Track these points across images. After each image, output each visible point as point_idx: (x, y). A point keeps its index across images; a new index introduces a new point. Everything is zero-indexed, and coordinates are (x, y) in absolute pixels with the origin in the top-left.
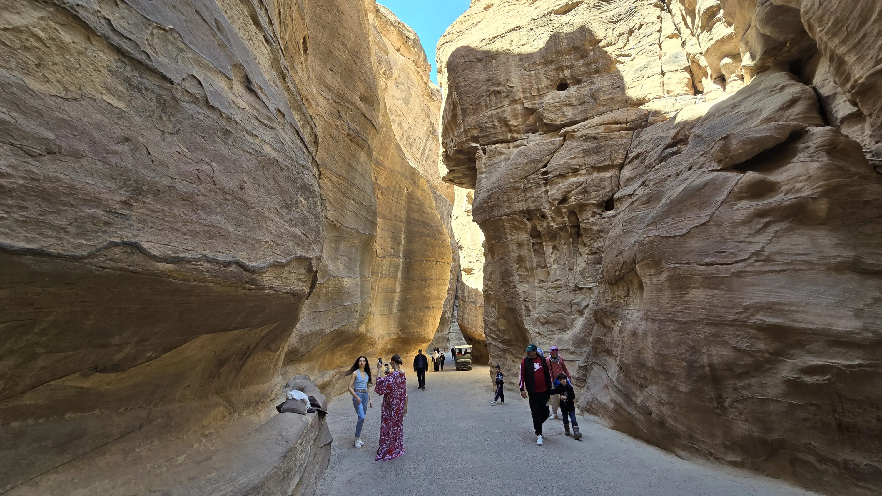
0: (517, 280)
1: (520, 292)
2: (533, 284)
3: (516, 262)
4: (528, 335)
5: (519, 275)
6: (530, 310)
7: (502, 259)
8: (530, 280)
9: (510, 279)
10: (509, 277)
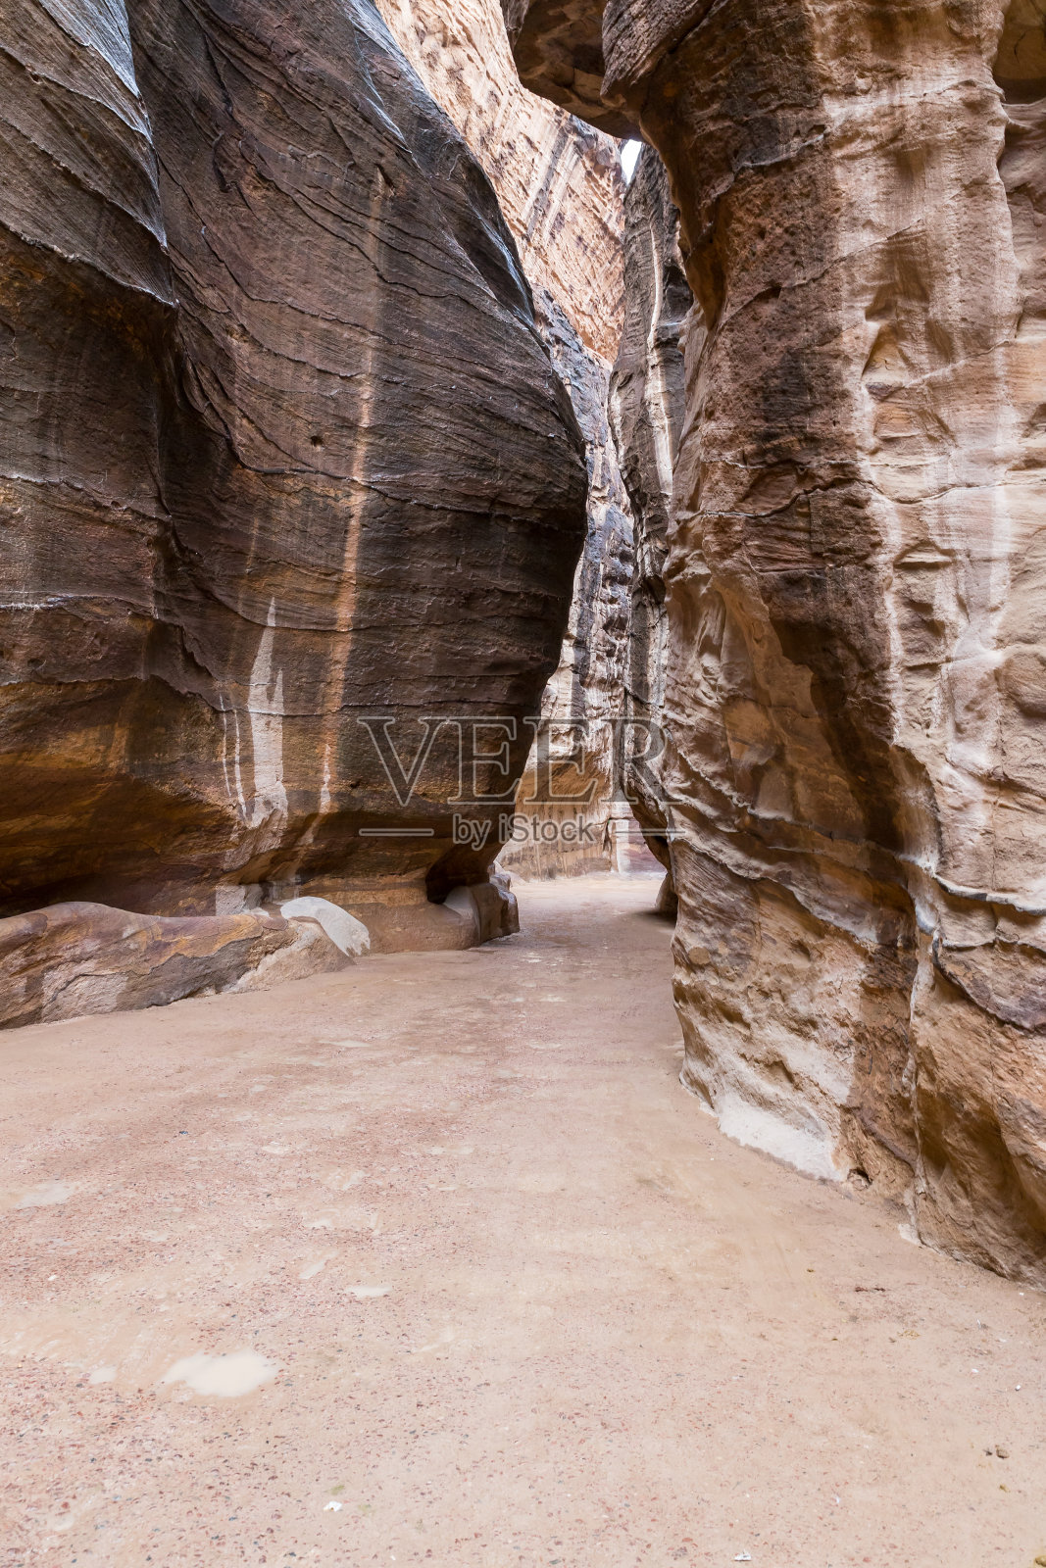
0: (866, 426)
1: (881, 507)
2: (980, 445)
3: (866, 301)
4: (916, 796)
5: (883, 394)
6: (936, 629)
7: (773, 291)
8: (960, 414)
9: (815, 424)
10: (807, 411)
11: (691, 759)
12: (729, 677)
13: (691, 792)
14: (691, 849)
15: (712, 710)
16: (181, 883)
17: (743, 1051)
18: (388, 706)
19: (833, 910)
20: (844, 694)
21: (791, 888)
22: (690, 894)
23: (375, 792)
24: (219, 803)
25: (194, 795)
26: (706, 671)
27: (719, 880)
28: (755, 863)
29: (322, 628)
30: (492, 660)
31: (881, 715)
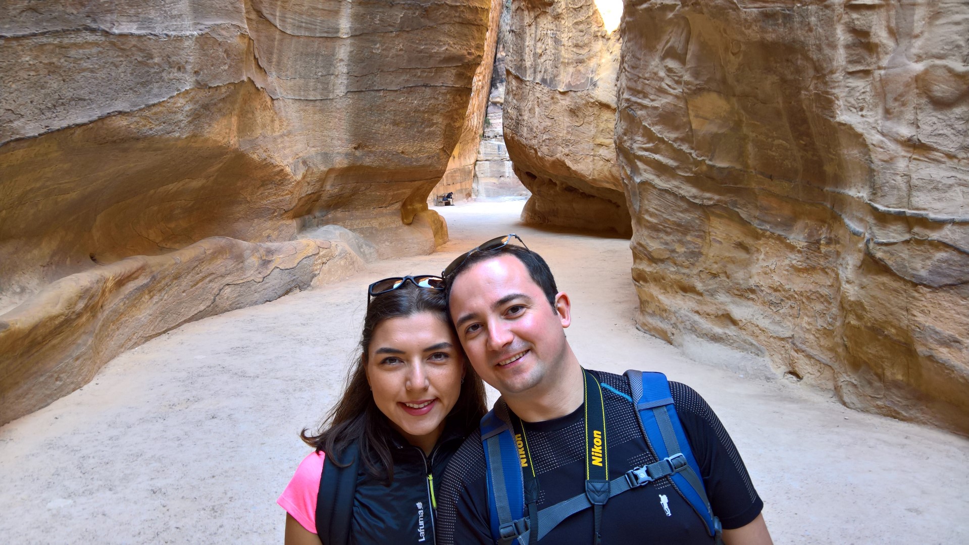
11: (655, 129)
12: (696, 74)
13: (655, 151)
14: (654, 187)
15: (676, 97)
16: (262, 220)
17: (697, 309)
18: (377, 90)
19: (769, 223)
20: (799, 90)
21: (737, 210)
22: (651, 215)
23: (370, 152)
24: (281, 164)
25: (269, 160)
26: (669, 70)
27: (679, 206)
28: (708, 195)
29: (330, 35)
30: (443, 56)
31: (826, 102)
